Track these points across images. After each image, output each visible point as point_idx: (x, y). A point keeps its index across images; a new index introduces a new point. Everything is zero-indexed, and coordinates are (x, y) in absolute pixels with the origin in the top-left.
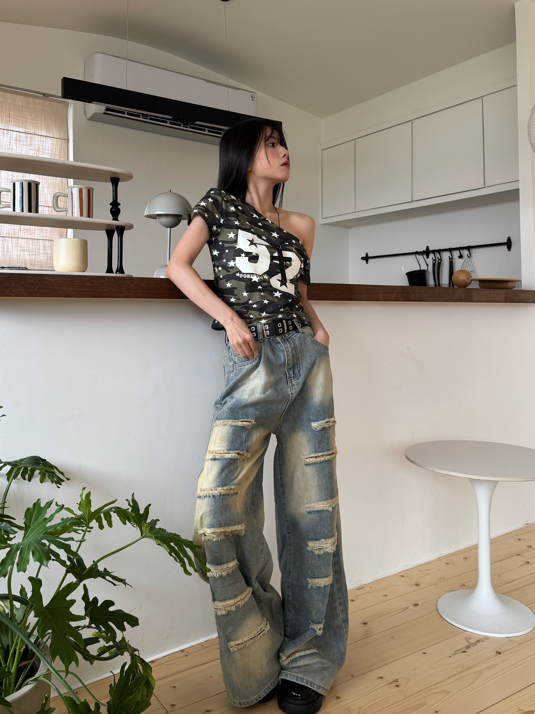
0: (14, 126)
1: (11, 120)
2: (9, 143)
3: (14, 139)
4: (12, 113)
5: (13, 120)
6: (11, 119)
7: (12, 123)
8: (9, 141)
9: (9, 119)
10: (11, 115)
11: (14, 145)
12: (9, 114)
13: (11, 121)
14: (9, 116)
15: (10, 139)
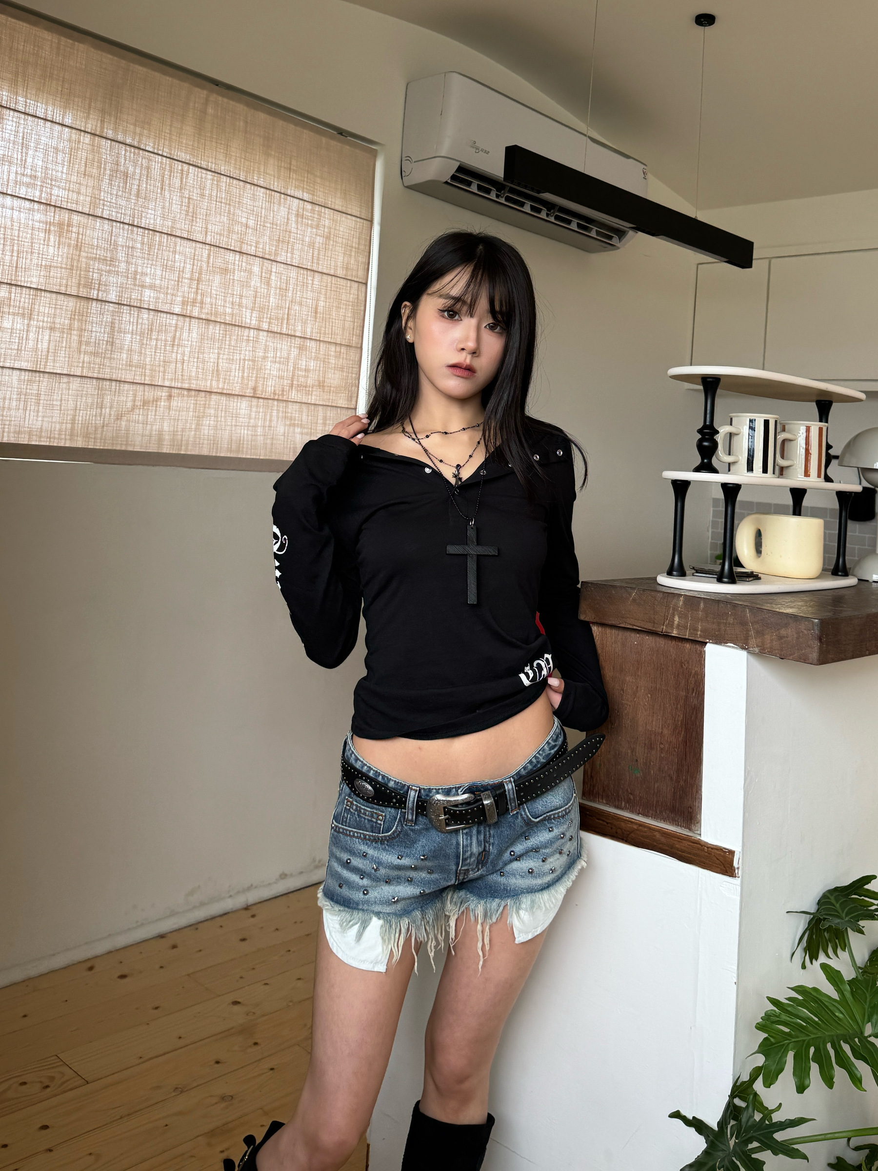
0: (295, 187)
1: (291, 176)
2: (286, 221)
3: (294, 212)
4: (294, 162)
5: (294, 177)
6: (292, 174)
7: (294, 182)
8: (286, 217)
9: (290, 174)
10: (292, 167)
11: (294, 225)
12: (290, 164)
13: (293, 178)
14: (290, 169)
15: (288, 212)
